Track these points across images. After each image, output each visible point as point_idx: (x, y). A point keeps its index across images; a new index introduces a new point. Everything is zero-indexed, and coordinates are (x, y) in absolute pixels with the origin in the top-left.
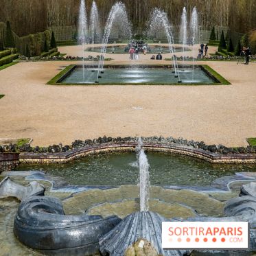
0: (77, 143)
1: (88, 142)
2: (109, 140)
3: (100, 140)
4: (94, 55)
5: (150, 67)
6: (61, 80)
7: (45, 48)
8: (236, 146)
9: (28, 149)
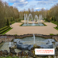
0: (24, 35)
1: (26, 35)
2: (29, 34)
3: (28, 34)
4: (26, 22)
5: (35, 23)
6: (21, 25)
7: (19, 21)
8: (48, 35)
9: (17, 36)
